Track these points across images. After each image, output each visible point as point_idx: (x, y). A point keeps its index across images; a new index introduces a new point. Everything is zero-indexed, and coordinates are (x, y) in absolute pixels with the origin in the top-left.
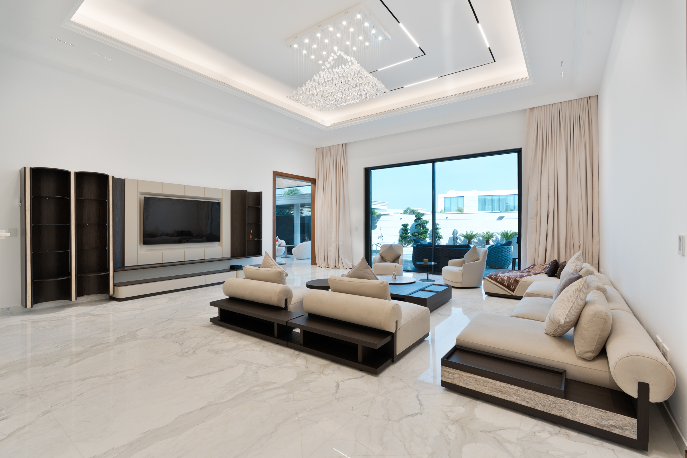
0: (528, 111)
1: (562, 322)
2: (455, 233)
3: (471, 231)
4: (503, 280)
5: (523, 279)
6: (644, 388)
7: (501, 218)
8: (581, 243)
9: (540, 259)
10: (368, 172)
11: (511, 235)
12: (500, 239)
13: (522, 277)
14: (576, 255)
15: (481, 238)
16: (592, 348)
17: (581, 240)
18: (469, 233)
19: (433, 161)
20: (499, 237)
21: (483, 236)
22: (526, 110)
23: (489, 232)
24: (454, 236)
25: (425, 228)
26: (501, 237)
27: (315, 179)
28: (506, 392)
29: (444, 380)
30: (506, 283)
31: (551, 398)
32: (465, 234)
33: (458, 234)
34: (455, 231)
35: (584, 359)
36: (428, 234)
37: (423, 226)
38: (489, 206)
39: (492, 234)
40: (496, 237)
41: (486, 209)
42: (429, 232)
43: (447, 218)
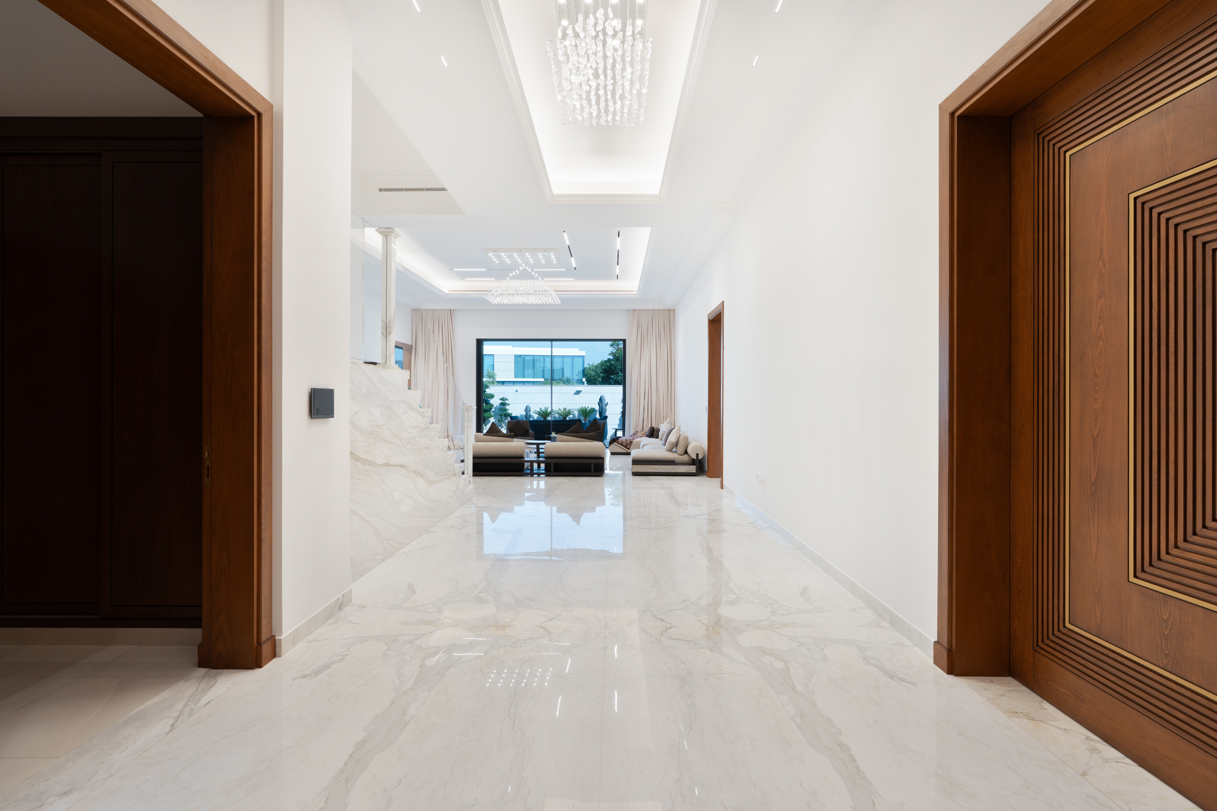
0: (632, 311)
1: (674, 441)
2: (528, 410)
3: (546, 407)
4: (622, 442)
5: (636, 440)
6: (697, 455)
7: (578, 392)
8: (665, 414)
9: (639, 428)
10: (480, 343)
11: (590, 411)
12: (577, 416)
13: (634, 439)
14: (667, 421)
15: (557, 415)
16: (683, 450)
17: (665, 412)
18: (543, 409)
19: (552, 340)
20: (576, 413)
21: (560, 414)
22: (630, 310)
23: (566, 408)
24: (527, 413)
25: (489, 404)
26: (578, 414)
27: (412, 346)
28: (658, 469)
29: (633, 471)
30: (624, 444)
31: (673, 466)
32: (539, 410)
33: (531, 412)
34: (528, 408)
35: (681, 455)
36: (493, 412)
37: (486, 401)
38: (529, 371)
39: (569, 410)
40: (573, 414)
41: (526, 375)
42: (493, 410)
43: (517, 391)
